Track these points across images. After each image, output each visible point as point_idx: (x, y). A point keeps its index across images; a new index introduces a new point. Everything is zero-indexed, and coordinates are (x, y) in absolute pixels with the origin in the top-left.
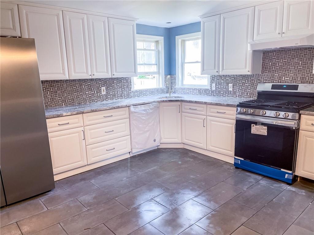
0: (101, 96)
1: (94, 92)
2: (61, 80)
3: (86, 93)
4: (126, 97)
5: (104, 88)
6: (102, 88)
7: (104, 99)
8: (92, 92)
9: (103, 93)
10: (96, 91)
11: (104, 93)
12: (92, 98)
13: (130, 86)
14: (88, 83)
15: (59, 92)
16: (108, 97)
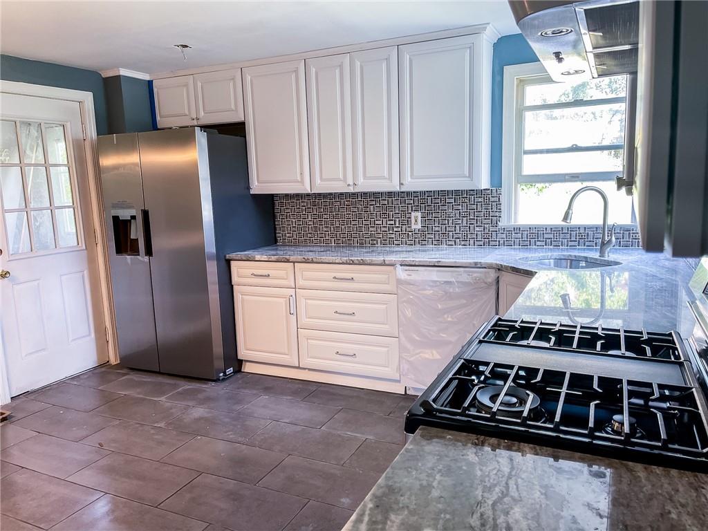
0: (410, 233)
1: (393, 222)
2: (331, 194)
3: (377, 222)
4: (482, 243)
5: (419, 214)
6: (413, 214)
7: (417, 240)
8: (389, 223)
9: (413, 227)
10: (398, 220)
11: (417, 225)
12: (389, 236)
13: (497, 214)
14: (382, 202)
15: (325, 216)
16: (428, 236)
